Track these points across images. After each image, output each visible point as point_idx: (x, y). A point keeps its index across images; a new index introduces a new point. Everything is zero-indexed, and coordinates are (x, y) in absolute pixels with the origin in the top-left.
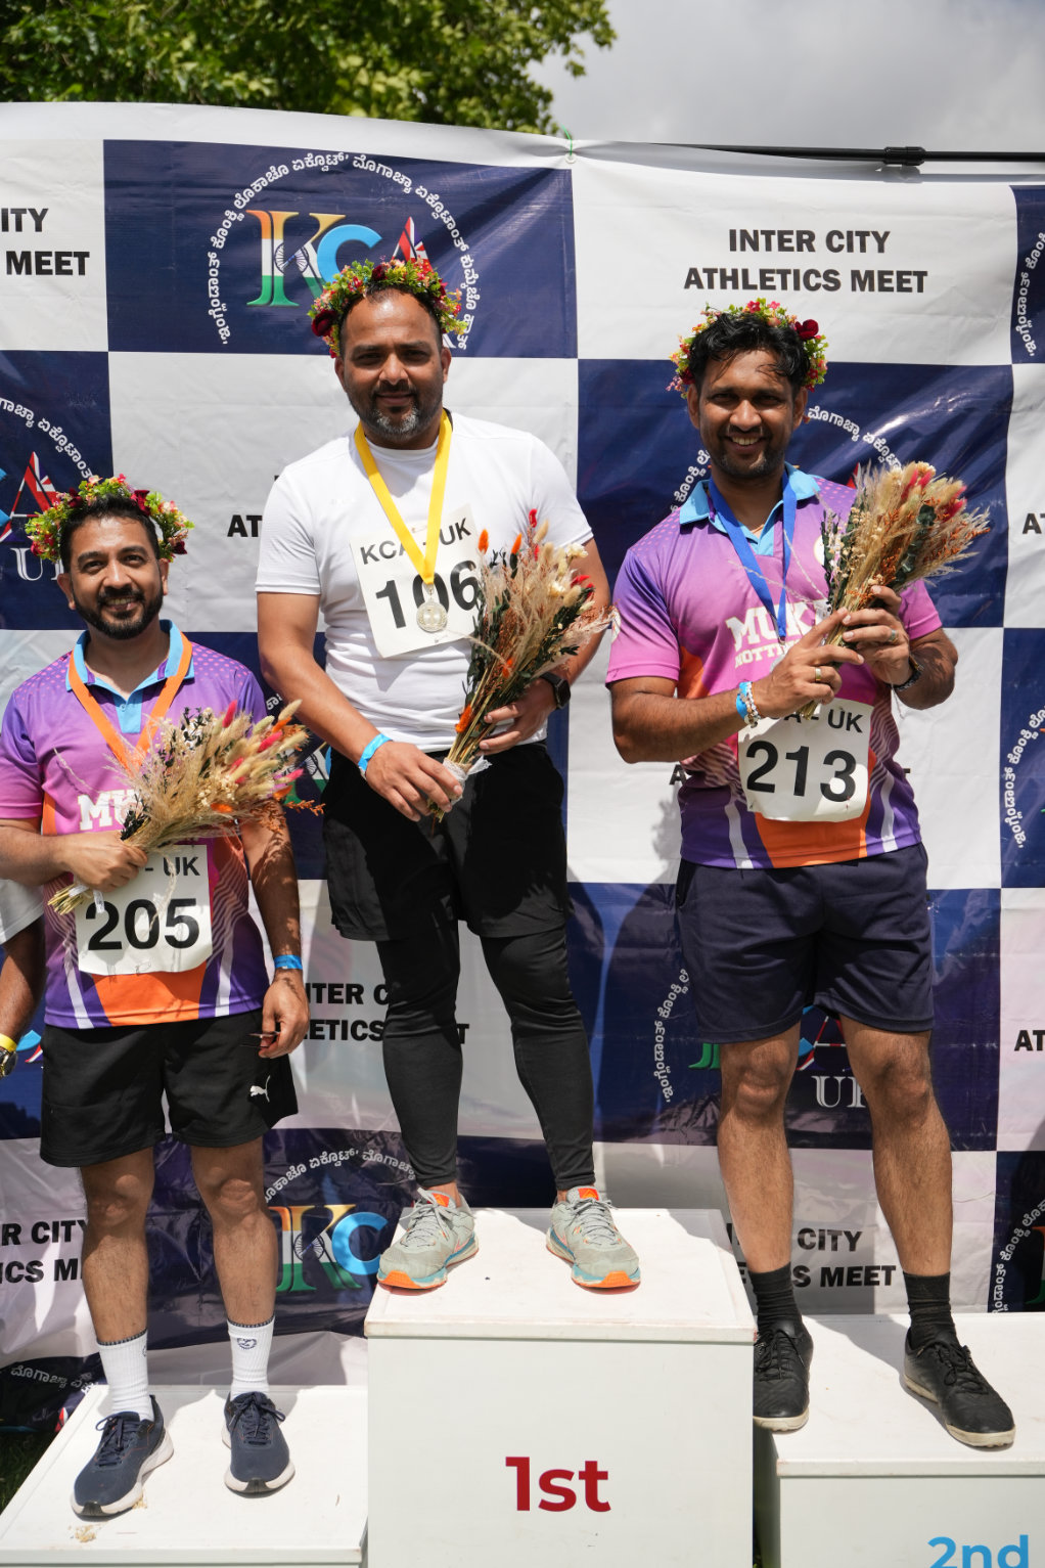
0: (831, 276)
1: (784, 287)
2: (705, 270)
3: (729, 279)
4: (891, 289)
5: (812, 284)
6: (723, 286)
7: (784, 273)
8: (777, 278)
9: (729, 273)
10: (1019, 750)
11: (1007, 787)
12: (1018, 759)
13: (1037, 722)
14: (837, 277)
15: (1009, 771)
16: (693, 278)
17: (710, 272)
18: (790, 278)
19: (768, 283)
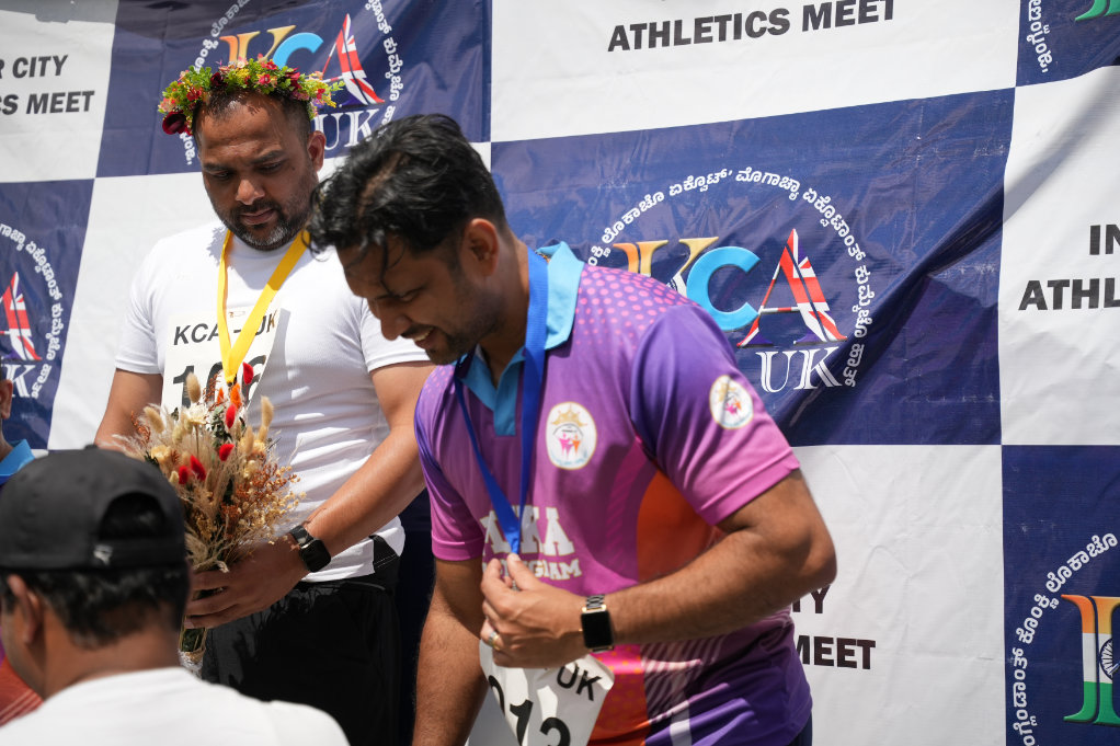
0: (779, 16)
1: (722, 37)
2: (633, 27)
3: (659, 34)
4: (851, 22)
5: (756, 29)
6: (652, 44)
7: (722, 20)
8: (715, 26)
9: (660, 28)
10: (1032, 623)
11: (1016, 676)
12: (1031, 636)
13: (1056, 584)
14: (786, 17)
15: (1018, 653)
16: (619, 38)
17: (638, 28)
18: (730, 25)
19: (704, 35)
